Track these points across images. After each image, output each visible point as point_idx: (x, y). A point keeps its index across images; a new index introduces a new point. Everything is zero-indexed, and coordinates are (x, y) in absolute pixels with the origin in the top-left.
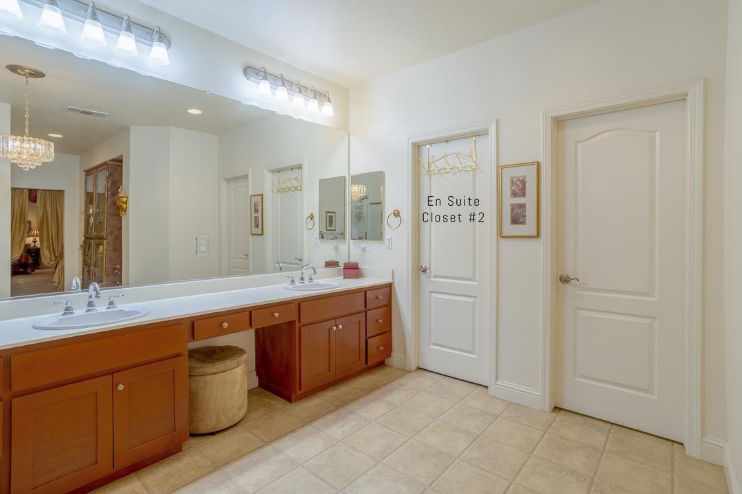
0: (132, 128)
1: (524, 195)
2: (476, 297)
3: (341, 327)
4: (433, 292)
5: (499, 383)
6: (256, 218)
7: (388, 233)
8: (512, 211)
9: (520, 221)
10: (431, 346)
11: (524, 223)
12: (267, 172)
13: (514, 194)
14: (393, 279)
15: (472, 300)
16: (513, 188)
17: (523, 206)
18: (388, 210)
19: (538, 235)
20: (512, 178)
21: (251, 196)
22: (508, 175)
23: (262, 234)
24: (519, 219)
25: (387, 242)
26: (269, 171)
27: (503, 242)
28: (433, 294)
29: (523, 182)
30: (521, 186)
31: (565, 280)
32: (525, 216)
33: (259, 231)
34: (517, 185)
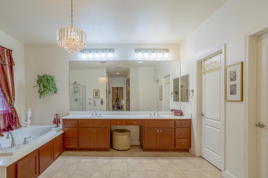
0: (130, 69)
1: (235, 80)
2: (221, 129)
3: (161, 131)
4: (206, 125)
5: (226, 172)
6: (161, 94)
7: (190, 99)
8: (231, 88)
9: (234, 93)
10: (205, 148)
11: (235, 94)
12: (163, 78)
13: (232, 80)
14: (192, 118)
15: (219, 130)
16: (231, 77)
17: (235, 85)
18: (190, 89)
19: (242, 100)
20: (230, 72)
21: (160, 86)
22: (229, 70)
23: (162, 99)
24: (234, 92)
25: (190, 103)
26: (164, 77)
27: (228, 103)
28: (206, 126)
29: (235, 73)
30: (234, 75)
31: (260, 126)
32: (236, 91)
33: (161, 98)
34: (233, 75)
